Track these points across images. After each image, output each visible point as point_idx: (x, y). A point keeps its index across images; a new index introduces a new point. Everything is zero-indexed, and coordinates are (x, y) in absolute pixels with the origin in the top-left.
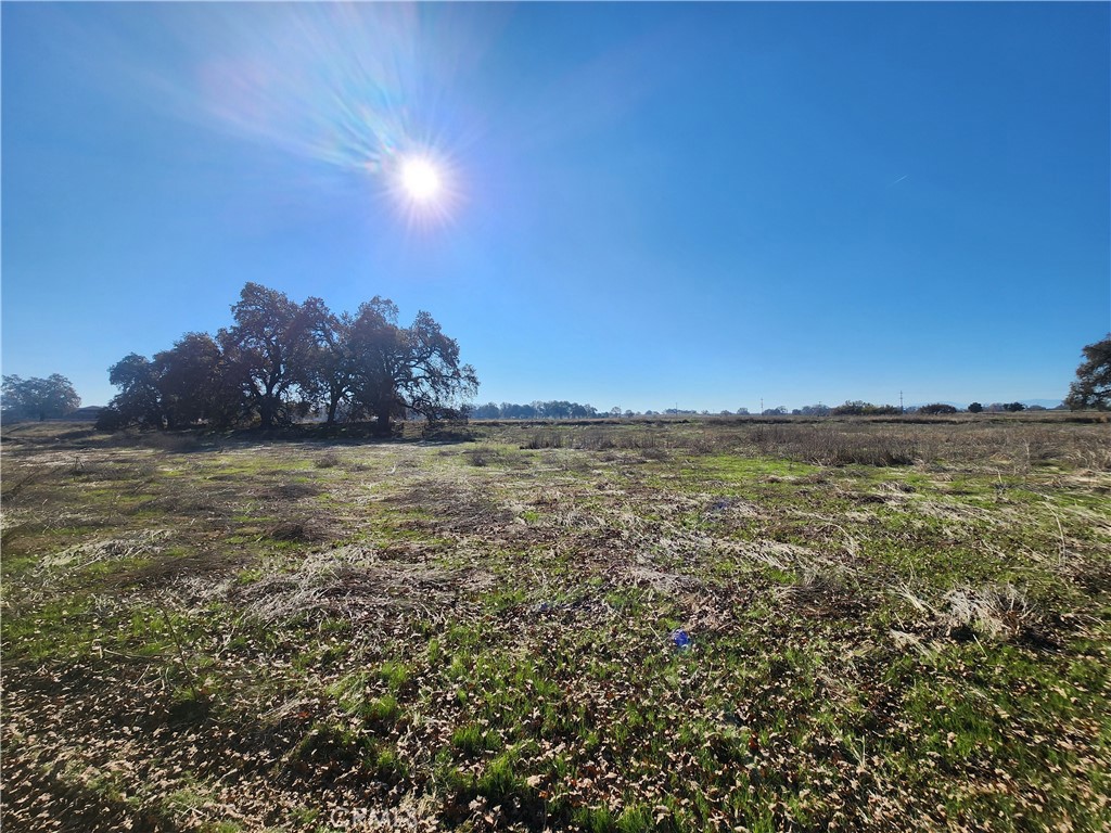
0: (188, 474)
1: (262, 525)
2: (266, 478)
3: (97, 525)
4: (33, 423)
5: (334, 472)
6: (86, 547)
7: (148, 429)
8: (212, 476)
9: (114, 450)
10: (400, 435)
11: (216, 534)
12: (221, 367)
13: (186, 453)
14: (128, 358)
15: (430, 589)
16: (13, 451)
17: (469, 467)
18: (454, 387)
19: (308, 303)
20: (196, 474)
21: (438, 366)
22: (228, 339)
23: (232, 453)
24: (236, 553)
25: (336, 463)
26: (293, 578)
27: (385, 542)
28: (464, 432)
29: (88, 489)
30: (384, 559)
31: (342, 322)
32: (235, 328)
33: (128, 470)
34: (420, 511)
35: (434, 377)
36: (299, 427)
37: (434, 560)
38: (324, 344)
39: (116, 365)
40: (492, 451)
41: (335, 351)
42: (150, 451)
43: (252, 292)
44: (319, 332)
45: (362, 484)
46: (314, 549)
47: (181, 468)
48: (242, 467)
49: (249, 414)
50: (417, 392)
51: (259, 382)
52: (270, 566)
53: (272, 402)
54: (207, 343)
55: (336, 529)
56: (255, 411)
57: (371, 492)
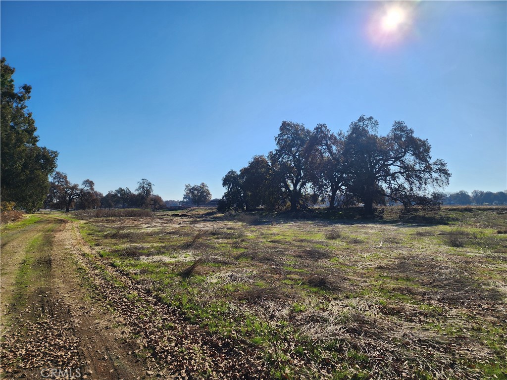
0: (258, 238)
1: (301, 274)
2: (298, 243)
3: (224, 263)
4: (195, 208)
5: (338, 243)
6: (222, 275)
7: (238, 211)
8: (270, 240)
9: (226, 222)
10: (382, 218)
11: (277, 276)
12: (270, 175)
13: (256, 225)
14: (229, 172)
15: (428, 347)
16: (190, 221)
17: (447, 247)
18: (426, 179)
19: (317, 129)
20: (262, 238)
21: (412, 163)
22: (274, 157)
23: (277, 226)
24: (290, 290)
25: (339, 236)
26: (325, 314)
27: (383, 300)
28: (437, 217)
29: (219, 243)
30: (385, 314)
31: (338, 138)
32: (277, 150)
33: (233, 234)
34: (408, 279)
35: (409, 172)
36: (312, 210)
37: (427, 322)
38: (327, 155)
39: (225, 176)
40: (468, 234)
41: (334, 159)
42: (240, 224)
43: (285, 127)
44: (324, 147)
45: (359, 254)
46: (335, 296)
47: (255, 234)
48: (284, 235)
49: (284, 203)
50: (394, 185)
51: (289, 182)
52: (310, 304)
53: (297, 194)
54: (264, 161)
55: (346, 285)
56: (287, 200)
57: (367, 260)
